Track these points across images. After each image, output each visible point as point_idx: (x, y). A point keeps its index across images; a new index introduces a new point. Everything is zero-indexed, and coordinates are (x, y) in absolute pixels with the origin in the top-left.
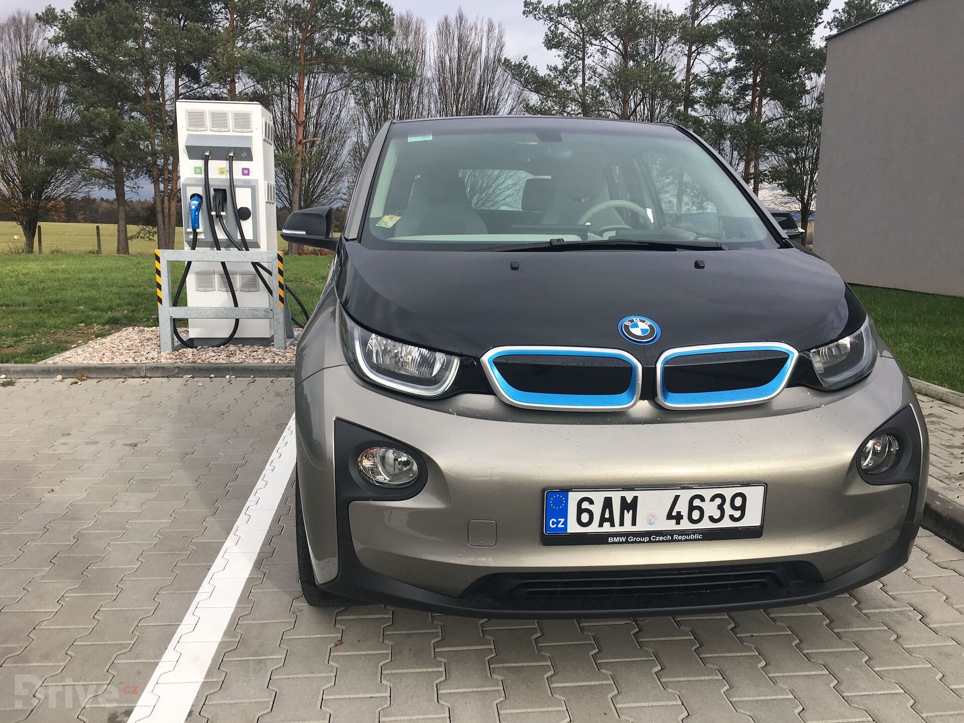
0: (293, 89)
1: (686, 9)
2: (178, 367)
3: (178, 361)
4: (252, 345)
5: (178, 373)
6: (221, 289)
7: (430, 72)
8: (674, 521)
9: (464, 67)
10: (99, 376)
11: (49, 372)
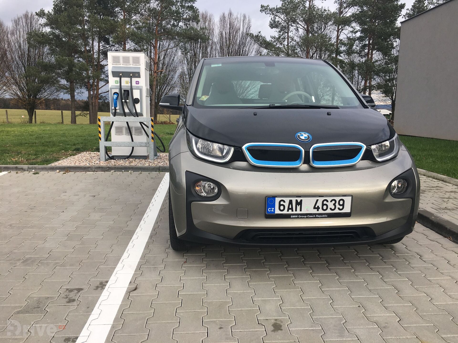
0: (152, 47)
1: (336, 9)
2: (109, 167)
3: (108, 164)
4: (139, 159)
5: (108, 170)
6: (126, 134)
7: (216, 39)
8: (316, 210)
9: (232, 37)
10: (74, 171)
11: (53, 169)
